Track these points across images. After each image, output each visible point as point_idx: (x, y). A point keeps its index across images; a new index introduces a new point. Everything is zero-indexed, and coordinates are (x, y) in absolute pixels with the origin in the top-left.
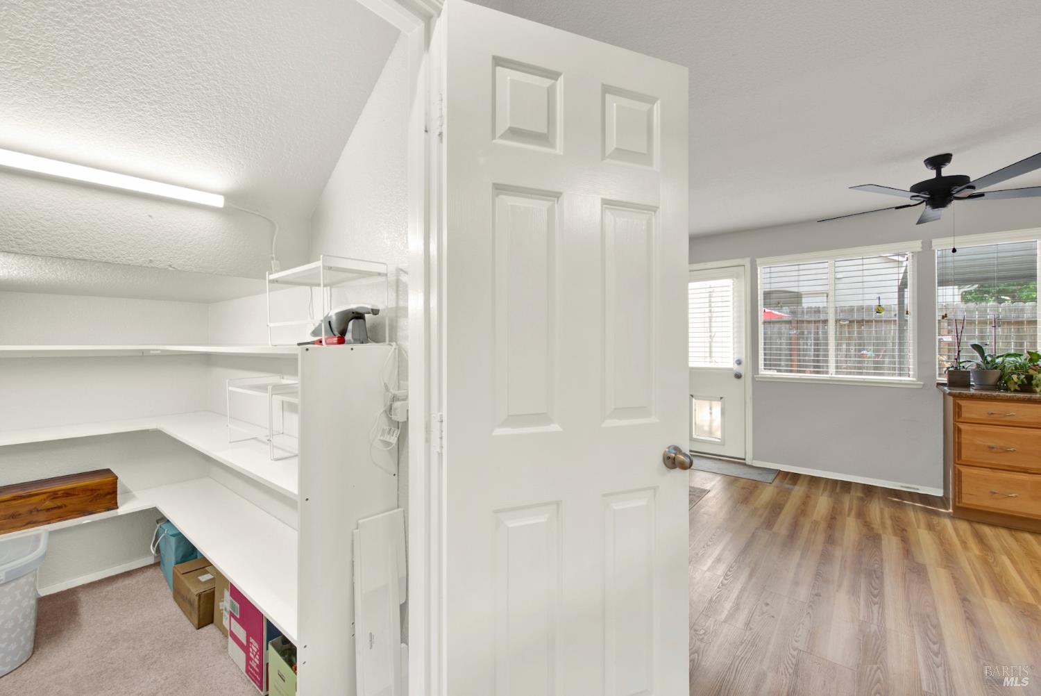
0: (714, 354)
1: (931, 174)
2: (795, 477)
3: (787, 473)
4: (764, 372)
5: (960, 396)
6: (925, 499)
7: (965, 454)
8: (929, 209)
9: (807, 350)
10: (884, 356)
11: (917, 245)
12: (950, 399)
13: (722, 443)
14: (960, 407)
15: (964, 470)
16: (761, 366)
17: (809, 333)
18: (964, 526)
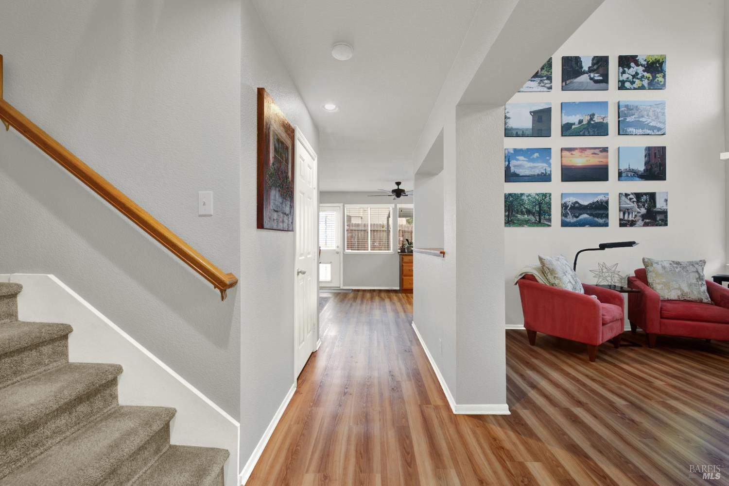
0: (327, 244)
1: (396, 187)
2: (358, 290)
3: (355, 290)
4: (347, 251)
5: (403, 255)
6: (395, 291)
7: (404, 272)
8: (396, 197)
9: (354, 243)
10: (382, 246)
11: (393, 206)
12: (401, 256)
13: (330, 282)
14: (403, 258)
15: (404, 278)
16: (346, 248)
17: (355, 235)
18: (404, 295)
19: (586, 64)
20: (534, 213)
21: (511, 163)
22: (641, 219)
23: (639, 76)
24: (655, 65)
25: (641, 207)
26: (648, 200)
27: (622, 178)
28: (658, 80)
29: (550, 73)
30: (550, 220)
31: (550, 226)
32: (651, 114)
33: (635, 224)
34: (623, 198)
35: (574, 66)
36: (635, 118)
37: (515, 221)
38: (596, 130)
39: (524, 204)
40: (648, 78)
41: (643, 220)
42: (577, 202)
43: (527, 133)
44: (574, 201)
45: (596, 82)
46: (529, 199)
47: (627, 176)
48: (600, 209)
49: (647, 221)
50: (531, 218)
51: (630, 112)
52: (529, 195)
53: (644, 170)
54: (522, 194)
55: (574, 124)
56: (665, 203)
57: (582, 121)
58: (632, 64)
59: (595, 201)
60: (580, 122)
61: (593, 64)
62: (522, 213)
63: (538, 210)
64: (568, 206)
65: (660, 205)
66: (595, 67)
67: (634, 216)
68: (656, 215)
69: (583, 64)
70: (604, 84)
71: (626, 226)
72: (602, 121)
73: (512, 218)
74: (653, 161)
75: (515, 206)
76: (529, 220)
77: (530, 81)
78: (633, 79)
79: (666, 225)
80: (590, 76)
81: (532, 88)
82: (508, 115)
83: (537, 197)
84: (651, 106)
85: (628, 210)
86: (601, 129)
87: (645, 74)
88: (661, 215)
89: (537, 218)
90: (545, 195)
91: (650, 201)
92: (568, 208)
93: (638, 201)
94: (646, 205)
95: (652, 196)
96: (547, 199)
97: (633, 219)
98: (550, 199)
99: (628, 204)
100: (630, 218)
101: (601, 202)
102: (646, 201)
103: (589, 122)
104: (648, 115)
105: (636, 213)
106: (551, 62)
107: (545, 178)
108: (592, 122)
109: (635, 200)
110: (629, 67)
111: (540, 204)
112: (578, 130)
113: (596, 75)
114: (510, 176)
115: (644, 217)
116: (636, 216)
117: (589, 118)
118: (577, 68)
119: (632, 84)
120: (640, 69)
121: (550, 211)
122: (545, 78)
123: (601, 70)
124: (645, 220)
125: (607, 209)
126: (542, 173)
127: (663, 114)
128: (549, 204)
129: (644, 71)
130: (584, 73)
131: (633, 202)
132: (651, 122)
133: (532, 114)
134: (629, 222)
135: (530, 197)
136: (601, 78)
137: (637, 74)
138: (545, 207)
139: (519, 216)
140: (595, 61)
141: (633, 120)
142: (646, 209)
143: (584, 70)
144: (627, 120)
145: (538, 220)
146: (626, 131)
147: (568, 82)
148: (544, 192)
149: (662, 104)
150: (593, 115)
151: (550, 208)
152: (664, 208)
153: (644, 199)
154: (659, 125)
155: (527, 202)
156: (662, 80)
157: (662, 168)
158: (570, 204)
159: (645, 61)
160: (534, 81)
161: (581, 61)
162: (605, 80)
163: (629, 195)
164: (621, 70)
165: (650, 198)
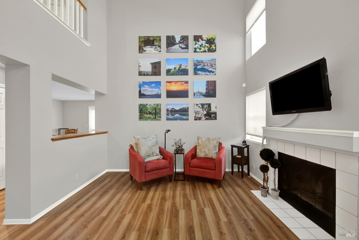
19: (178, 39)
20: (153, 114)
21: (141, 88)
22: (204, 116)
23: (203, 46)
24: (211, 40)
25: (204, 111)
26: (207, 107)
27: (195, 96)
28: (212, 48)
29: (160, 44)
30: (160, 117)
31: (160, 120)
32: (209, 64)
33: (201, 119)
34: (196, 106)
35: (172, 40)
36: (201, 66)
37: (144, 118)
38: (182, 72)
39: (148, 109)
40: (208, 47)
41: (205, 117)
42: (173, 108)
43: (149, 73)
44: (172, 108)
45: (182, 48)
46: (150, 107)
47: (197, 95)
48: (185, 112)
49: (207, 117)
50: (151, 116)
51: (199, 63)
52: (150, 105)
53: (206, 92)
54: (147, 104)
55: (172, 69)
56: (215, 109)
57: (176, 68)
58: (200, 40)
59: (182, 107)
60: (175, 68)
61: (181, 40)
62: (147, 114)
63: (155, 112)
64: (169, 110)
65: (213, 109)
66: (182, 41)
67: (200, 115)
68: (211, 115)
69: (176, 40)
70: (186, 49)
71: (197, 120)
72: (185, 68)
73: (142, 116)
74: (210, 88)
75: (144, 110)
76: (150, 117)
77: (150, 48)
78: (200, 47)
79: (216, 119)
80: (179, 45)
81: (151, 51)
82: (140, 65)
83: (154, 106)
84: (209, 60)
85: (198, 112)
86: (185, 72)
87: (206, 45)
88: (213, 115)
89: (154, 116)
90: (158, 105)
91: (208, 107)
92: (169, 111)
93: (203, 108)
94: (206, 110)
95: (209, 105)
96: (159, 107)
97: (200, 116)
98: (160, 107)
99: (198, 109)
100: (199, 116)
101: (185, 108)
102: (206, 108)
103: (179, 69)
104: (207, 65)
105: (202, 114)
106: (161, 38)
107: (158, 96)
108: (181, 69)
109: (201, 107)
110: (199, 41)
111: (155, 109)
112: (174, 73)
113: (183, 45)
114: (141, 95)
115: (205, 115)
116: (201, 115)
117: (179, 66)
118: (173, 42)
119: (200, 50)
120: (204, 42)
121: (160, 113)
122: (158, 46)
123: (185, 43)
124: (206, 117)
125: (188, 111)
126: (157, 94)
127: (215, 64)
128: (160, 109)
129: (206, 43)
130: (177, 44)
131: (200, 108)
132: (209, 69)
133: (151, 64)
134: (198, 118)
135: (150, 106)
136: (185, 47)
137: (202, 44)
138: (157, 110)
139: (145, 115)
140: (182, 38)
141: (200, 68)
142: (206, 111)
143: (177, 43)
144: (198, 68)
145: (154, 117)
146: (197, 73)
147: (169, 48)
148: (157, 103)
149: (214, 60)
150: (181, 65)
151: (160, 111)
152: (215, 111)
153: (205, 106)
154: (213, 70)
155: (149, 108)
156: (215, 48)
157: (214, 91)
158: (170, 109)
159: (206, 38)
160: (152, 48)
161: (175, 38)
162: (187, 47)
163: (198, 105)
164: (195, 42)
165: (208, 106)
